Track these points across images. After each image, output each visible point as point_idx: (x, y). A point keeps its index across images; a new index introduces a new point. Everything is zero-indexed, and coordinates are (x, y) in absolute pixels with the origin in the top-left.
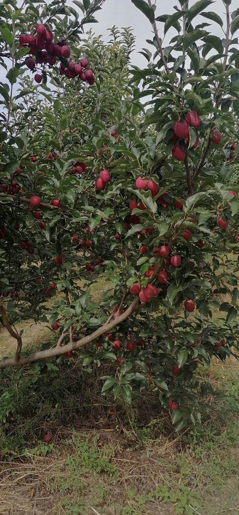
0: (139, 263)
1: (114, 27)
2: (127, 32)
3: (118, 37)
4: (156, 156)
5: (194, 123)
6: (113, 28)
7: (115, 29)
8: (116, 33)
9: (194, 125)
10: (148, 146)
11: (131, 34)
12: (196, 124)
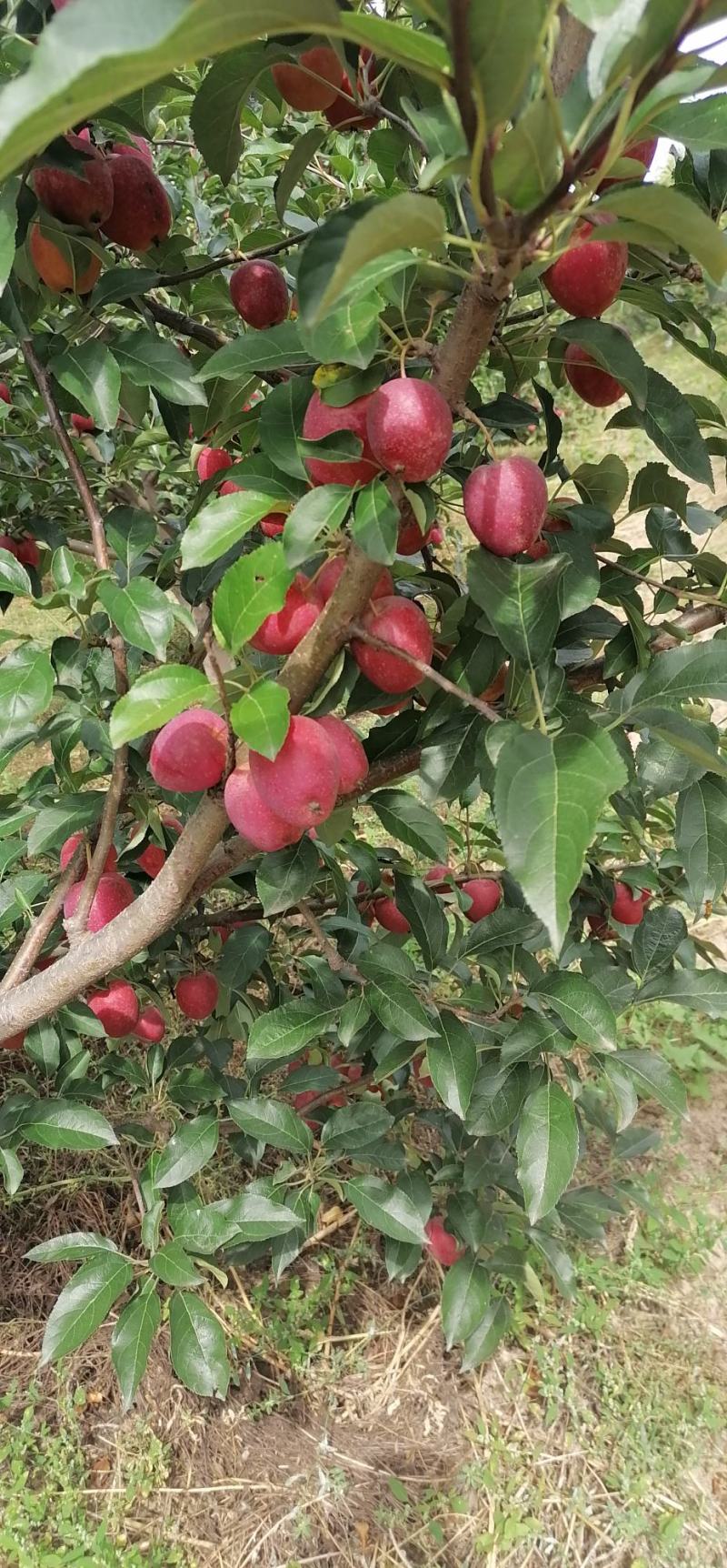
0: (197, 547)
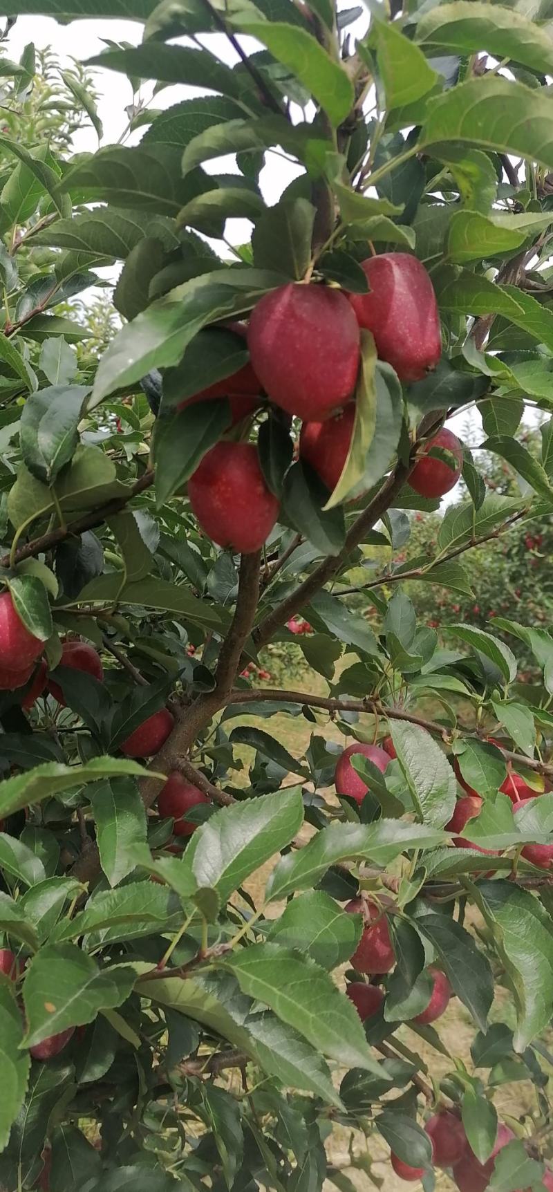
1: (48, 48)
2: (82, 74)
3: (52, 78)
4: (68, 466)
5: (403, 343)
6: (45, 51)
7: (49, 54)
8: (51, 67)
9: (400, 351)
10: (44, 382)
11: (90, 81)
12: (419, 354)
